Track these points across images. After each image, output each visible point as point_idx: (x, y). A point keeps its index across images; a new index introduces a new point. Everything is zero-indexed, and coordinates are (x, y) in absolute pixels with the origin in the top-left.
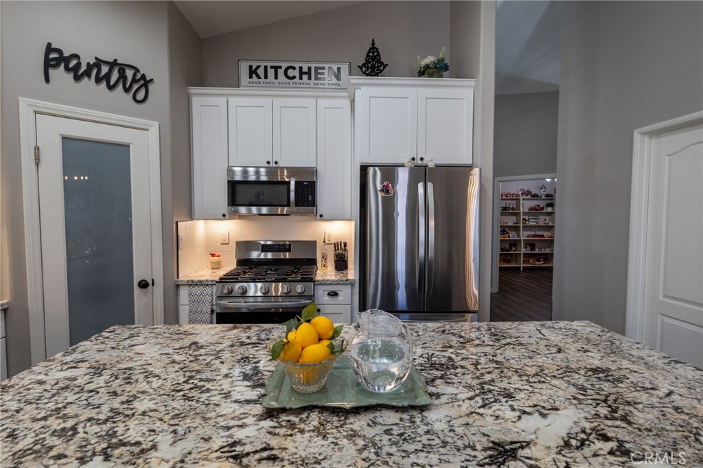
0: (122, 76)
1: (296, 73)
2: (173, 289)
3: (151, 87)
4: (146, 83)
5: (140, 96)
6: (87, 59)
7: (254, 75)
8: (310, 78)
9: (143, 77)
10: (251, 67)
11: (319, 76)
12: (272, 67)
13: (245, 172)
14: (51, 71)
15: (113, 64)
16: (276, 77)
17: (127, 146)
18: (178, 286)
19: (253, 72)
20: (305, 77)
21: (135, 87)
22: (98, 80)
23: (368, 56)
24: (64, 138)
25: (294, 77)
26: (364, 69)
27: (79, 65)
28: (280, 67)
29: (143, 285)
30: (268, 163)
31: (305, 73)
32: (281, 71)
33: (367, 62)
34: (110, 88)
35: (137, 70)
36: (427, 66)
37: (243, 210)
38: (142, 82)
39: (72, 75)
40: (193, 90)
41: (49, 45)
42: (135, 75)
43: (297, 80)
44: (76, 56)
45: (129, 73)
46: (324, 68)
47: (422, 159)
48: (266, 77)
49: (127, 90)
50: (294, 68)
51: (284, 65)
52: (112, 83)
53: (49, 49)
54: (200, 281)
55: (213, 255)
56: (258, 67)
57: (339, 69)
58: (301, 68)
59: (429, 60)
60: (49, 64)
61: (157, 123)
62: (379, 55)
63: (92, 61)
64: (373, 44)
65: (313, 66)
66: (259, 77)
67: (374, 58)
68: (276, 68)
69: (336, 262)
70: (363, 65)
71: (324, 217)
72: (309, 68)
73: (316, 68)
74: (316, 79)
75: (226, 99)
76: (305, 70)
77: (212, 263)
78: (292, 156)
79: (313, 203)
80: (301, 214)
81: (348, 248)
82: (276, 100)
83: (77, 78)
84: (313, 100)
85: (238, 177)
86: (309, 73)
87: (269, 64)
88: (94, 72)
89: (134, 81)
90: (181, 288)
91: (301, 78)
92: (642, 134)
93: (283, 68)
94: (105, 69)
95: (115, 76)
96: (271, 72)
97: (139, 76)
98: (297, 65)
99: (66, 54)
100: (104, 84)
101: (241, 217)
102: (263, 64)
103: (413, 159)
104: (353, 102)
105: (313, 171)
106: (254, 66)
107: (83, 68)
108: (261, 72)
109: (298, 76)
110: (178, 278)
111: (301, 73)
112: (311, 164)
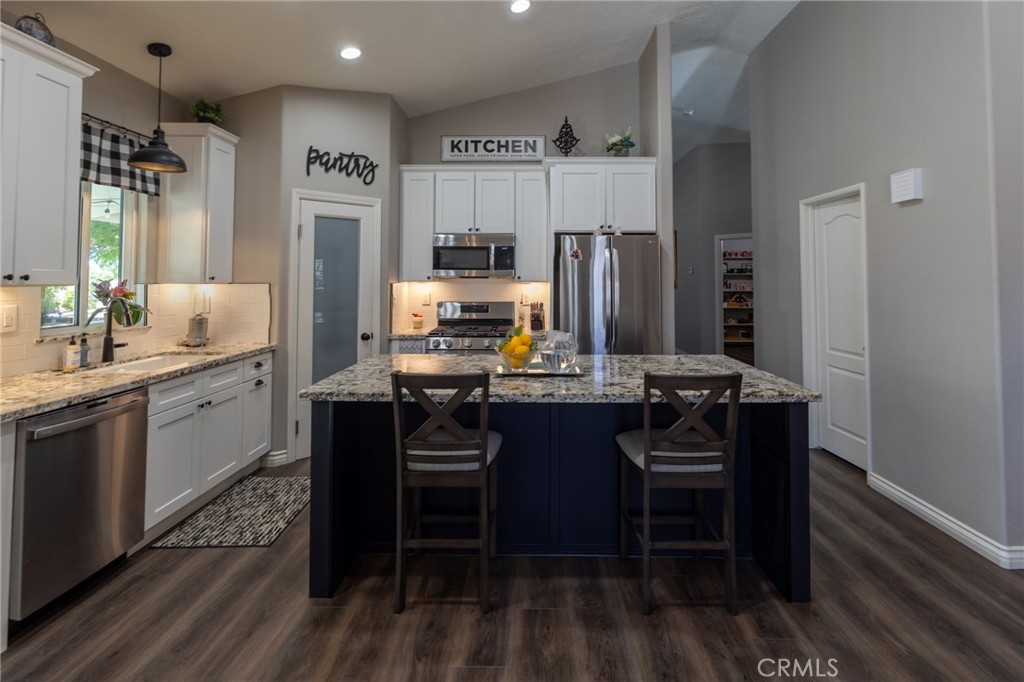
0: (357, 165)
1: (494, 146)
2: (386, 341)
3: (376, 171)
4: (373, 167)
5: (368, 180)
6: (334, 155)
7: (456, 149)
8: (507, 151)
9: (371, 164)
10: (453, 142)
11: (517, 149)
12: (472, 142)
13: (446, 239)
14: (311, 167)
15: (350, 156)
16: (476, 151)
17: (357, 221)
18: (390, 340)
19: (454, 146)
20: (503, 150)
21: (366, 172)
22: (340, 170)
23: (561, 131)
24: (316, 217)
25: (493, 150)
26: (558, 143)
27: (328, 160)
28: (480, 142)
29: (365, 337)
30: (470, 230)
31: (503, 146)
32: (480, 146)
33: (561, 137)
34: (348, 175)
35: (368, 159)
36: (614, 144)
37: (442, 273)
38: (370, 168)
39: (324, 168)
40: (404, 167)
41: (311, 147)
42: (365, 163)
43: (495, 152)
44: (327, 154)
45: (362, 162)
46: (520, 141)
47: (609, 227)
48: (466, 151)
49: (359, 175)
50: (493, 142)
51: (484, 140)
52: (349, 171)
53: (311, 150)
54: (410, 336)
55: (416, 316)
56: (460, 141)
57: (535, 142)
58: (499, 142)
59: (616, 139)
60: (310, 162)
61: (380, 200)
62: (571, 131)
63: (337, 156)
64: (566, 121)
65: (510, 139)
66: (460, 151)
67: (567, 134)
68: (476, 143)
69: (532, 321)
70: (558, 140)
71: (522, 278)
72: (507, 142)
73: (513, 142)
74: (514, 151)
75: (432, 174)
76: (503, 143)
77: (414, 322)
78: (493, 224)
79: (512, 266)
80: (499, 277)
81: (544, 308)
82: (478, 174)
83: (327, 170)
84: (512, 174)
85: (440, 244)
86: (506, 146)
87: (469, 139)
88: (339, 163)
89: (365, 167)
90: (394, 343)
91: (499, 151)
92: (806, 205)
93: (483, 142)
94: (345, 161)
95: (352, 165)
96: (471, 146)
97: (368, 163)
98: (495, 139)
99: (321, 153)
100: (344, 172)
101: (440, 279)
102: (464, 139)
103: (602, 227)
104: (548, 174)
105: (512, 238)
106: (456, 140)
107: (331, 162)
108: (462, 146)
109: (496, 149)
110: (391, 332)
111: (500, 146)
112: (510, 230)
